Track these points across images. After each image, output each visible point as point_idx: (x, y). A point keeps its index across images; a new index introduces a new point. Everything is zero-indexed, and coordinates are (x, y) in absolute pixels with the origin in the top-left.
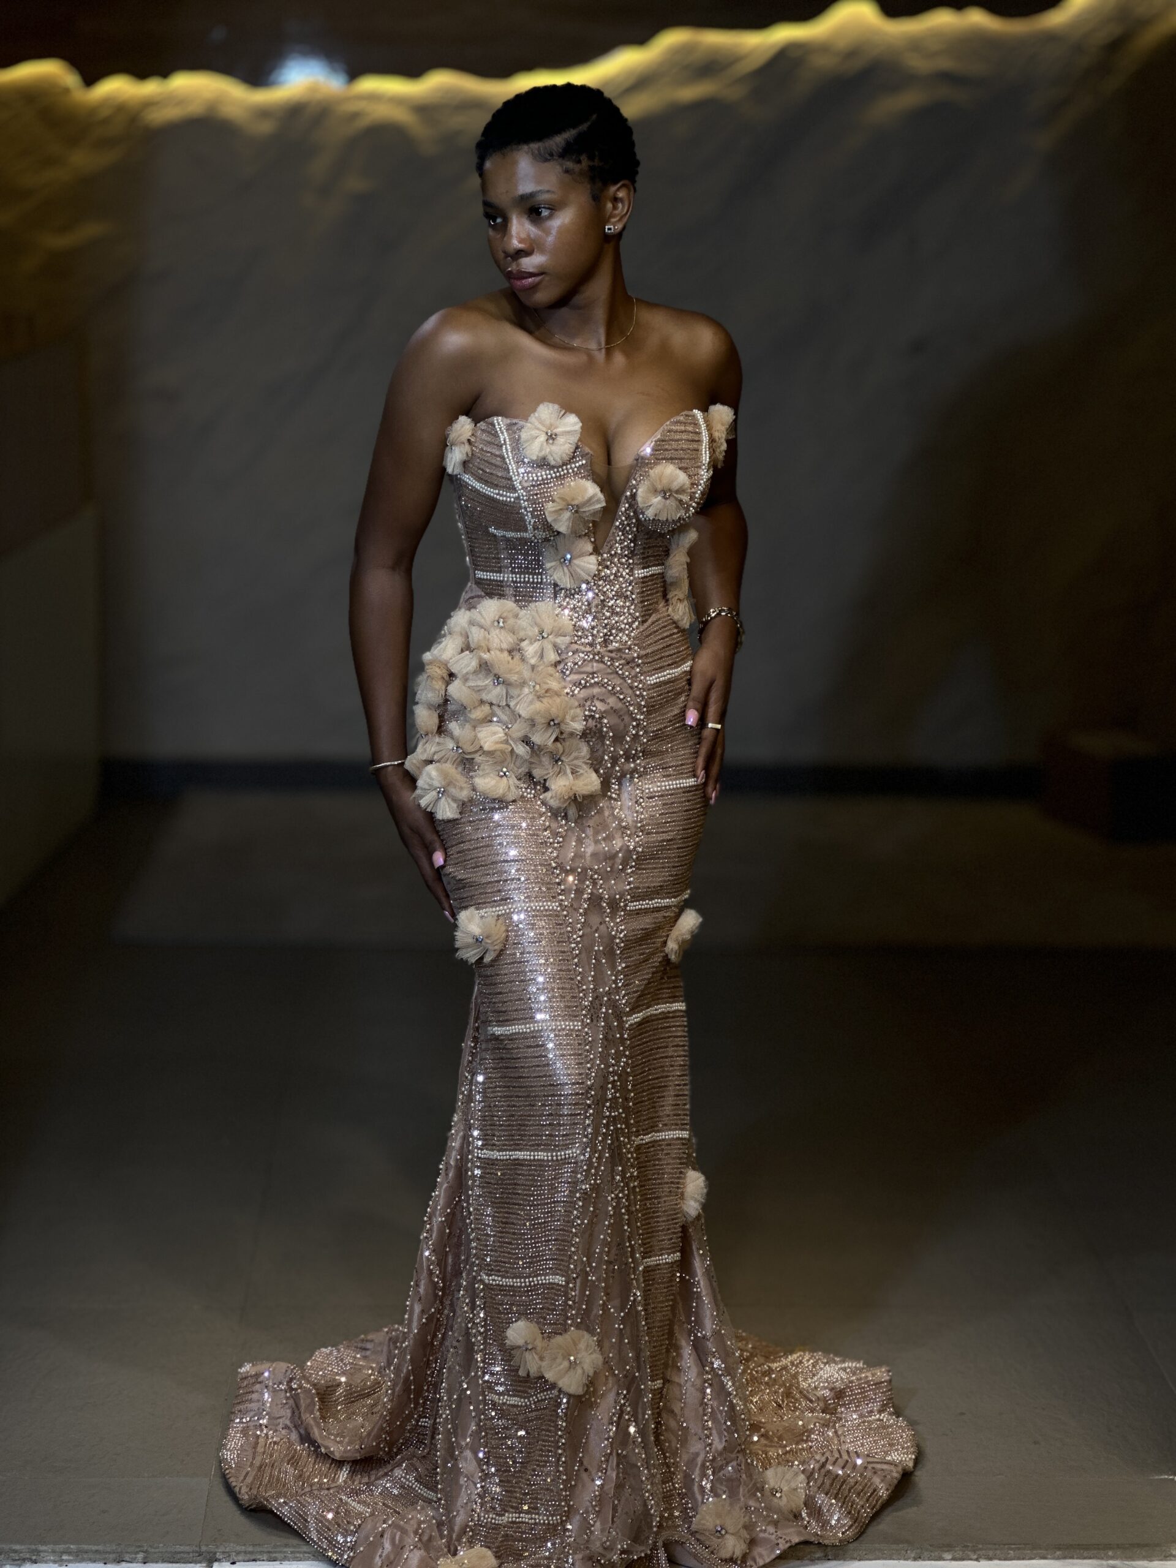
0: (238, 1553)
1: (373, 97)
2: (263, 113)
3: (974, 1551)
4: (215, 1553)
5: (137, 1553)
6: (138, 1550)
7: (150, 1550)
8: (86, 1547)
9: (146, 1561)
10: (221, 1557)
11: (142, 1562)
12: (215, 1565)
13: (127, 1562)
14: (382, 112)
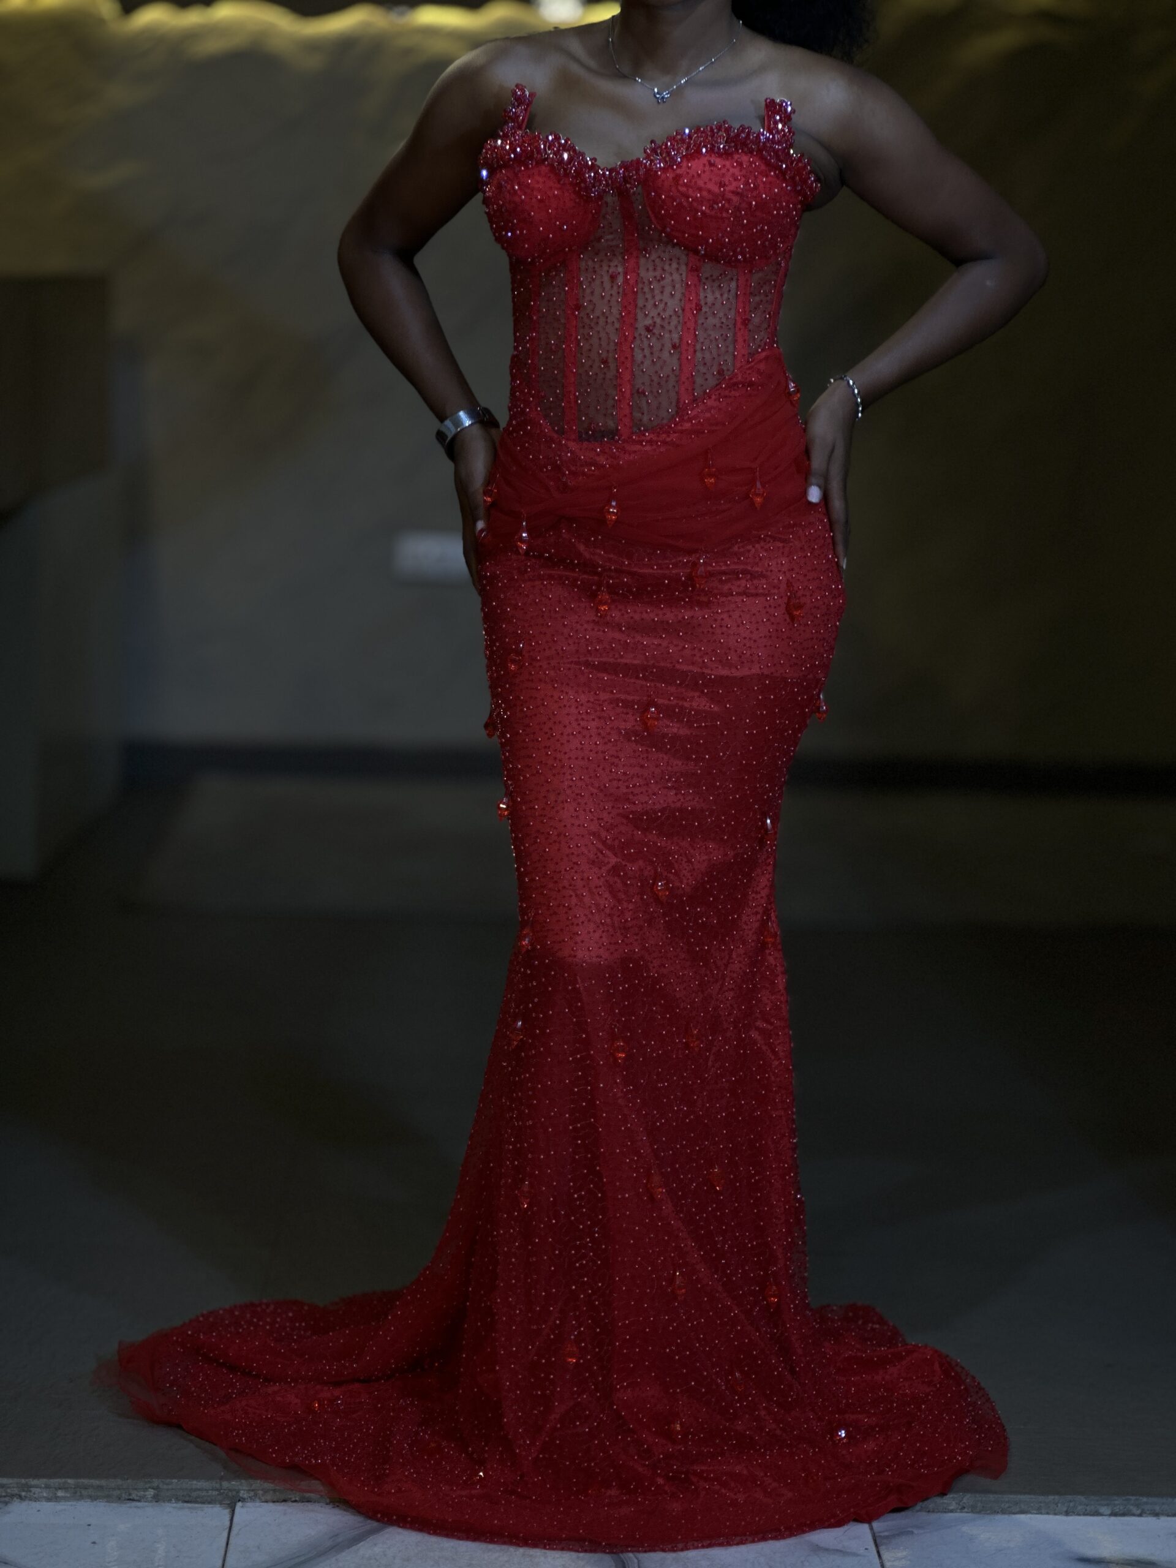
0: (266, 1491)
1: (431, 31)
2: (313, 46)
3: (1138, 1506)
4: (238, 1492)
5: (146, 1490)
6: (148, 1486)
7: (161, 1486)
8: (86, 1481)
9: (157, 1499)
10: (245, 1496)
11: (151, 1501)
12: (239, 1504)
13: (133, 1500)
14: (439, 47)
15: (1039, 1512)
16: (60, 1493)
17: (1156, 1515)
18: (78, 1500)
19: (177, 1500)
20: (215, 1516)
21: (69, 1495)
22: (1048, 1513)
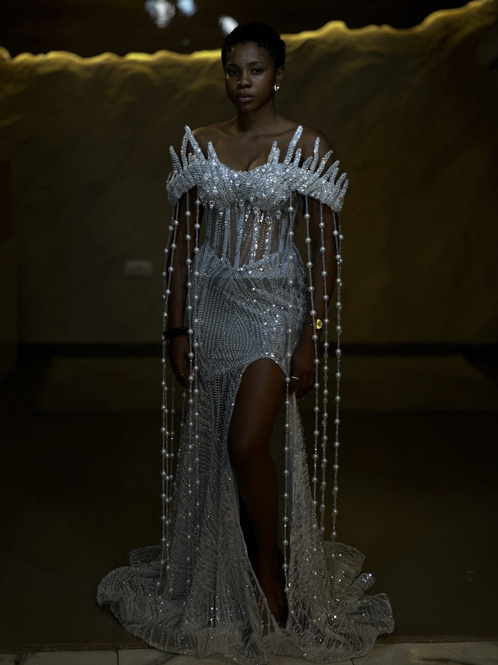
0: (129, 646)
1: (134, 62)
2: (87, 69)
3: (442, 639)
4: (119, 646)
5: (86, 646)
7: (91, 645)
8: (63, 644)
9: (89, 650)
10: (122, 647)
11: (88, 651)
12: (119, 651)
13: (81, 650)
14: (138, 68)
15: (407, 642)
16: (54, 649)
17: (449, 642)
18: (61, 651)
19: (97, 650)
20: (111, 655)
21: (57, 649)
22: (410, 643)
